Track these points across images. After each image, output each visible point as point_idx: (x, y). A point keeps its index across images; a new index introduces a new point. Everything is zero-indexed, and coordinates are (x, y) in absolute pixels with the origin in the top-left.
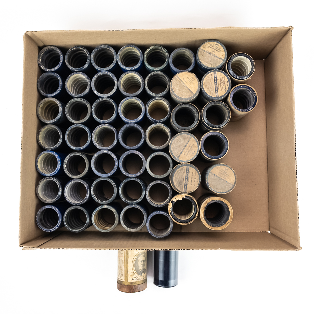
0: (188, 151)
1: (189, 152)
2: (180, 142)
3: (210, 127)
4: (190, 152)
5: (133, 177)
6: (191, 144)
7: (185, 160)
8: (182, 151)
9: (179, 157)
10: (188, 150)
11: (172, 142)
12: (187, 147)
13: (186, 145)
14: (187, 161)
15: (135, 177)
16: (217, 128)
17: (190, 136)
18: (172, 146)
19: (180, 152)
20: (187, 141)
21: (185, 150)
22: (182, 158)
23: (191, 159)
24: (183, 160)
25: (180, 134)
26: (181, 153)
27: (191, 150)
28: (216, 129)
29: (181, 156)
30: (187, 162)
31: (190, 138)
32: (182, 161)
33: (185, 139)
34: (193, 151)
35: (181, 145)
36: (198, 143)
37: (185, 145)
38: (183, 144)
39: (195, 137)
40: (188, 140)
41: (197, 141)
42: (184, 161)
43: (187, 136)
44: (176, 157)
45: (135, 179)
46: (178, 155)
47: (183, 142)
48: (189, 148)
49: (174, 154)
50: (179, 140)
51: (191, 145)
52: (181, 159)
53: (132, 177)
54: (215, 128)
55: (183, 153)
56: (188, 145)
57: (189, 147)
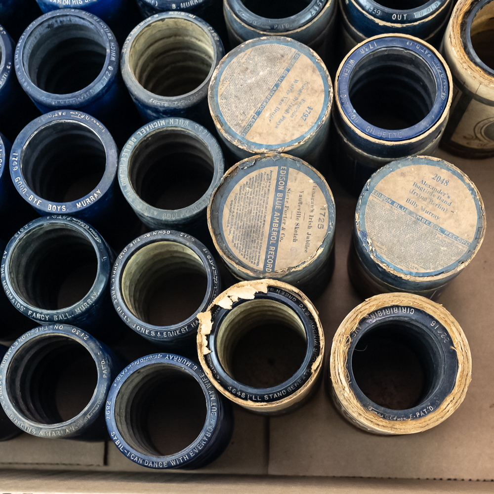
0: (284, 107)
1: (287, 111)
2: (253, 72)
3: (377, 21)
4: (291, 112)
5: (62, 215)
6: (296, 81)
7: (272, 142)
8: (263, 107)
9: (246, 129)
10: (283, 104)
11: (220, 74)
12: (282, 93)
13: (277, 86)
14: (280, 146)
15: (68, 215)
16: (402, 22)
17: (294, 50)
18: (221, 89)
19: (252, 113)
20: (280, 69)
21: (273, 104)
22: (260, 134)
23: (295, 137)
24: (265, 143)
25: (253, 45)
26: (258, 113)
27: (297, 102)
28: (399, 25)
29: (255, 125)
30: (280, 150)
31: (295, 58)
32: (261, 146)
33: (273, 60)
34: (304, 108)
35: (258, 84)
36: (324, 79)
37: (271, 84)
38: (264, 80)
39: (315, 54)
40: (285, 65)
41: (321, 69)
42: (268, 147)
43: (282, 52)
44: (237, 130)
45: (71, 221)
46: (244, 124)
47: (266, 72)
48: (291, 97)
49: (226, 118)
50: (251, 67)
51: (299, 85)
52: (257, 140)
53: (58, 215)
54: (396, 21)
55: (266, 114)
56: (284, 84)
57: (291, 90)
